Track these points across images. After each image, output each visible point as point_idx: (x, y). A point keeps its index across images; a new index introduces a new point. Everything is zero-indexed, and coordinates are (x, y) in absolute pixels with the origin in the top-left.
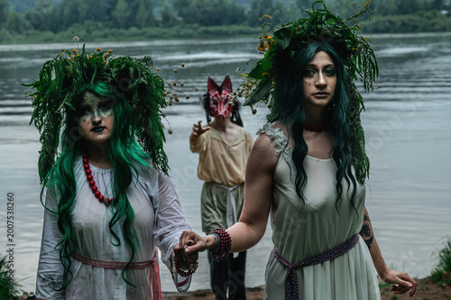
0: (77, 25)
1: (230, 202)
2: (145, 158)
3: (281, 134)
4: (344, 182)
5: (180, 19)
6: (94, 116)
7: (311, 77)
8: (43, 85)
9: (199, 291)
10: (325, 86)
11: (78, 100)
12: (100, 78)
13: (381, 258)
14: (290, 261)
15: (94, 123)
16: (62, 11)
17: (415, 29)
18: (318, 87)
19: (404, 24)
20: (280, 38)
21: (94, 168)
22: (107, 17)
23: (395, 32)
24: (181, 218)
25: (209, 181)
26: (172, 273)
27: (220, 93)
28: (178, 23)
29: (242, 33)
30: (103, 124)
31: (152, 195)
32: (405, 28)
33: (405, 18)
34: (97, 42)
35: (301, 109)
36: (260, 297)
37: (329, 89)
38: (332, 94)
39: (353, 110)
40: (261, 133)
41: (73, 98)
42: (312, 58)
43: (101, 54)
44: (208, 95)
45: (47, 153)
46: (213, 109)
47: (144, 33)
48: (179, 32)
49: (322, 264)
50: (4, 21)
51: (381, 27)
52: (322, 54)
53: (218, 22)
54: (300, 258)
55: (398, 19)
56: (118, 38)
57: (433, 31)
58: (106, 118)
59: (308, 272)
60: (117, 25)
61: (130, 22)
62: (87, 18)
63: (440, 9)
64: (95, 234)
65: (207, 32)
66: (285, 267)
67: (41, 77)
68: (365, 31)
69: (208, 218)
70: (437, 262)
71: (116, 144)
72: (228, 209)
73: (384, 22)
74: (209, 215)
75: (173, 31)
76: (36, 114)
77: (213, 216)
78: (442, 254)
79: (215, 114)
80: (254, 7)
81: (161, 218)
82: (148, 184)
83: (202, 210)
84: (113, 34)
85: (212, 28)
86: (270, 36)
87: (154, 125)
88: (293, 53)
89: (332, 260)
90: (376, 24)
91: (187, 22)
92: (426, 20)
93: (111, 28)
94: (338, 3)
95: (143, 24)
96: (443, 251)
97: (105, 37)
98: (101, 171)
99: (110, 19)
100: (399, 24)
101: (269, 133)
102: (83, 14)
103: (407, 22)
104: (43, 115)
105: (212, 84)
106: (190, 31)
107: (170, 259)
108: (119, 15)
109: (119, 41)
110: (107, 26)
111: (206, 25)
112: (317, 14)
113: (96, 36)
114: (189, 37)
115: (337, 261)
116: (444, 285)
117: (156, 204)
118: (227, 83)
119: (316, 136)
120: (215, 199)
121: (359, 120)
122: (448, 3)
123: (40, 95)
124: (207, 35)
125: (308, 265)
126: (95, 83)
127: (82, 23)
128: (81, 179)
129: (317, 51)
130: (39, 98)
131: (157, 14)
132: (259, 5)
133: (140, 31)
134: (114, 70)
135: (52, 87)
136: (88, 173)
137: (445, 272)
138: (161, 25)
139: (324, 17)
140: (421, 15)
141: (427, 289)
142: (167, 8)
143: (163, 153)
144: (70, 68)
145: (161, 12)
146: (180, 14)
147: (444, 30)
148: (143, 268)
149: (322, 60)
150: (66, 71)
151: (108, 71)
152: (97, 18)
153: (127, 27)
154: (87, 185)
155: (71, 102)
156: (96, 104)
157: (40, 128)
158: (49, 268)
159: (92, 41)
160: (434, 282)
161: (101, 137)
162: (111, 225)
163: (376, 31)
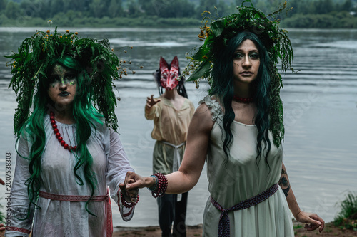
0: (61, 13)
1: (176, 157)
2: (99, 117)
3: (217, 104)
4: (263, 143)
5: (143, 11)
6: (61, 84)
7: (239, 59)
8: (21, 57)
9: (150, 227)
10: (250, 67)
11: (50, 70)
12: (68, 54)
13: (296, 203)
14: (223, 206)
15: (61, 89)
16: (50, 2)
17: (328, 26)
18: (245, 67)
19: (320, 21)
20: (215, 28)
21: (59, 124)
22: (85, 8)
23: (313, 27)
24: (126, 162)
25: (160, 139)
26: (119, 205)
27: (169, 70)
28: (142, 14)
29: (192, 24)
30: (68, 90)
31: (105, 143)
32: (320, 24)
33: (321, 16)
34: (77, 27)
35: (231, 84)
36: (197, 233)
37: (253, 69)
38: (256, 73)
39: (274, 87)
40: (202, 103)
41: (45, 69)
42: (241, 44)
43: (69, 35)
44: (160, 71)
45: (22, 110)
46: (162, 82)
47: (115, 21)
48: (142, 21)
49: (248, 208)
50: (4, 8)
51: (302, 23)
52: (248, 42)
53: (173, 15)
54: (231, 204)
55: (315, 17)
56: (94, 25)
57: (343, 27)
58: (71, 86)
59: (238, 215)
60: (93, 14)
61: (103, 13)
62: (70, 8)
63: (349, 11)
64: (62, 174)
65: (164, 22)
66: (220, 211)
67: (20, 51)
68: (289, 26)
69: (158, 169)
70: (340, 210)
71: (77, 106)
72: (174, 163)
73: (304, 19)
74: (159, 167)
75: (137, 21)
76: (14, 80)
77: (162, 168)
78: (344, 204)
79: (164, 86)
80: (202, 4)
81: (110, 162)
82: (102, 135)
83: (154, 163)
84: (89, 22)
85: (168, 20)
86: (208, 27)
87: (108, 92)
88: (225, 40)
89: (256, 205)
90: (298, 21)
91: (148, 14)
92: (338, 19)
93: (88, 17)
94: (269, 3)
95: (114, 15)
96: (344, 202)
97: (83, 24)
98: (65, 126)
99: (88, 10)
100: (316, 21)
101: (208, 103)
102: (66, 5)
103: (322, 20)
104: (20, 81)
105: (164, 63)
106: (151, 21)
107: (118, 195)
108: (95, 6)
109: (94, 27)
110: (84, 15)
111: (164, 17)
112: (246, 10)
113: (76, 23)
114: (150, 26)
115: (260, 205)
116: (344, 228)
117: (107, 150)
118: (175, 62)
119: (244, 106)
120: (164, 154)
121: (278, 95)
122: (355, 6)
123: (18, 64)
124: (164, 25)
125: (238, 209)
126: (64, 58)
127: (66, 12)
128: (49, 131)
129: (244, 39)
130: (17, 67)
131: (125, 7)
132: (206, 2)
133: (111, 20)
134: (79, 48)
135: (29, 60)
136: (55, 127)
137: (345, 219)
138: (128, 16)
139: (251, 13)
140: (334, 15)
141: (331, 231)
142: (133, 2)
143: (114, 115)
144: (45, 45)
145: (128, 5)
146: (144, 8)
147: (352, 27)
148: (100, 201)
149: (248, 46)
150: (41, 47)
151: (74, 49)
152: (77, 8)
153: (101, 17)
154: (54, 136)
155: (44, 72)
156: (63, 74)
157: (16, 91)
158: (18, 202)
159: (73, 26)
160: (336, 226)
161: (66, 100)
162: (75, 169)
163: (297, 26)
